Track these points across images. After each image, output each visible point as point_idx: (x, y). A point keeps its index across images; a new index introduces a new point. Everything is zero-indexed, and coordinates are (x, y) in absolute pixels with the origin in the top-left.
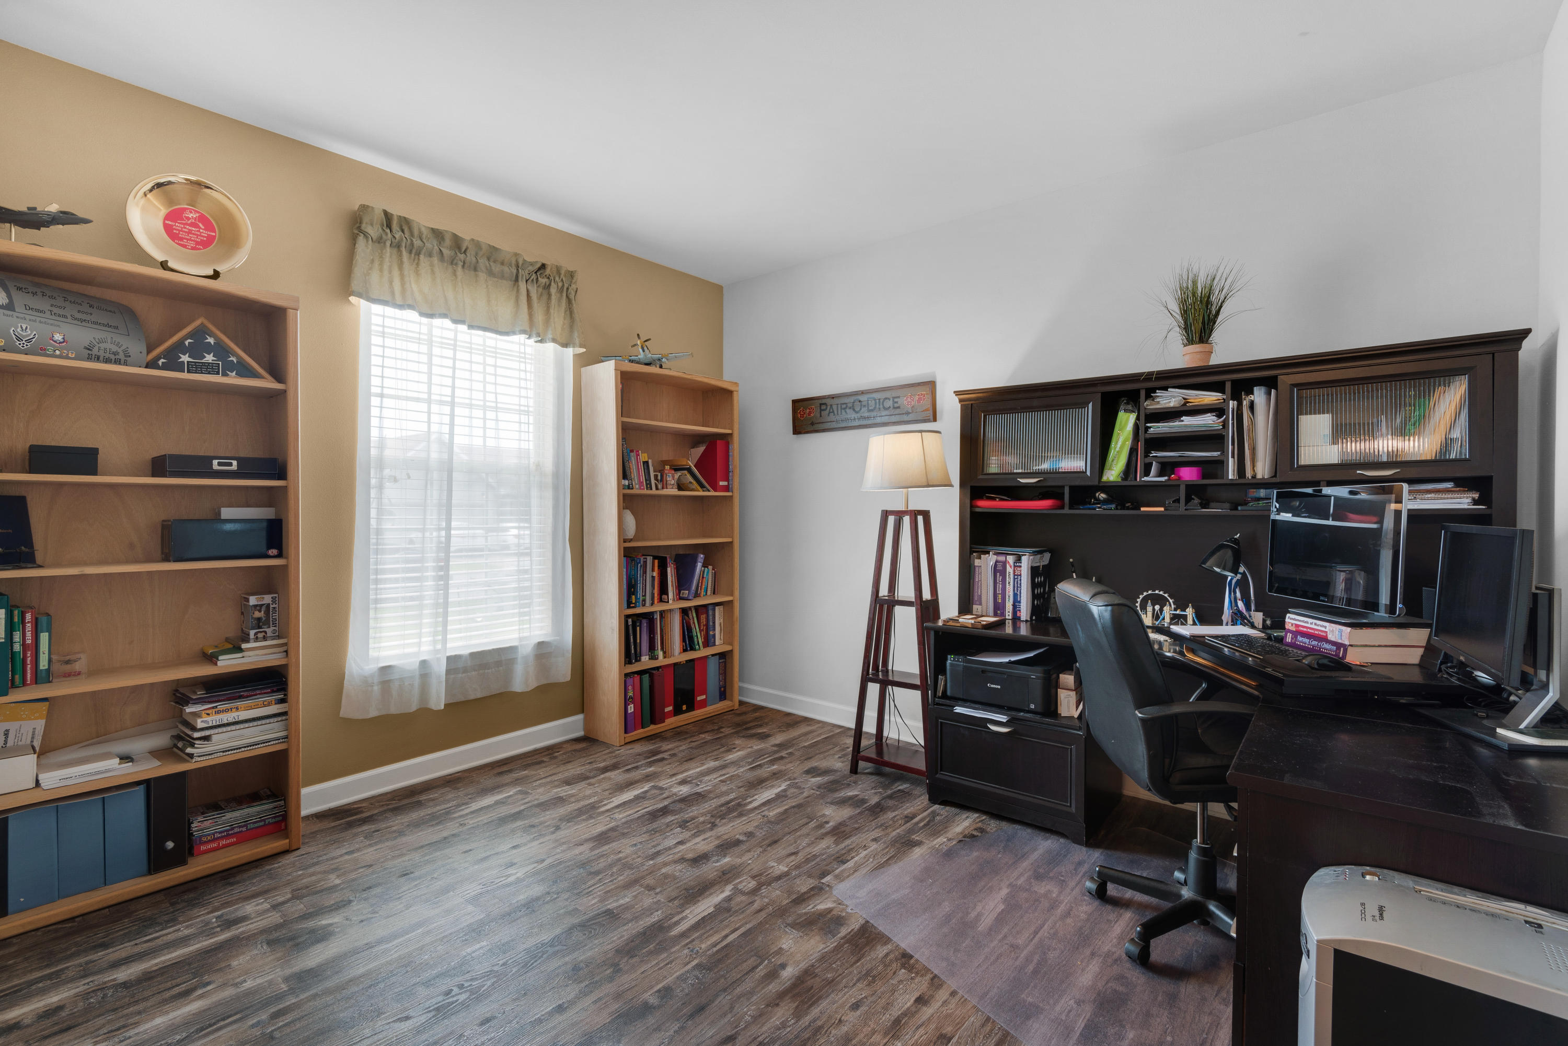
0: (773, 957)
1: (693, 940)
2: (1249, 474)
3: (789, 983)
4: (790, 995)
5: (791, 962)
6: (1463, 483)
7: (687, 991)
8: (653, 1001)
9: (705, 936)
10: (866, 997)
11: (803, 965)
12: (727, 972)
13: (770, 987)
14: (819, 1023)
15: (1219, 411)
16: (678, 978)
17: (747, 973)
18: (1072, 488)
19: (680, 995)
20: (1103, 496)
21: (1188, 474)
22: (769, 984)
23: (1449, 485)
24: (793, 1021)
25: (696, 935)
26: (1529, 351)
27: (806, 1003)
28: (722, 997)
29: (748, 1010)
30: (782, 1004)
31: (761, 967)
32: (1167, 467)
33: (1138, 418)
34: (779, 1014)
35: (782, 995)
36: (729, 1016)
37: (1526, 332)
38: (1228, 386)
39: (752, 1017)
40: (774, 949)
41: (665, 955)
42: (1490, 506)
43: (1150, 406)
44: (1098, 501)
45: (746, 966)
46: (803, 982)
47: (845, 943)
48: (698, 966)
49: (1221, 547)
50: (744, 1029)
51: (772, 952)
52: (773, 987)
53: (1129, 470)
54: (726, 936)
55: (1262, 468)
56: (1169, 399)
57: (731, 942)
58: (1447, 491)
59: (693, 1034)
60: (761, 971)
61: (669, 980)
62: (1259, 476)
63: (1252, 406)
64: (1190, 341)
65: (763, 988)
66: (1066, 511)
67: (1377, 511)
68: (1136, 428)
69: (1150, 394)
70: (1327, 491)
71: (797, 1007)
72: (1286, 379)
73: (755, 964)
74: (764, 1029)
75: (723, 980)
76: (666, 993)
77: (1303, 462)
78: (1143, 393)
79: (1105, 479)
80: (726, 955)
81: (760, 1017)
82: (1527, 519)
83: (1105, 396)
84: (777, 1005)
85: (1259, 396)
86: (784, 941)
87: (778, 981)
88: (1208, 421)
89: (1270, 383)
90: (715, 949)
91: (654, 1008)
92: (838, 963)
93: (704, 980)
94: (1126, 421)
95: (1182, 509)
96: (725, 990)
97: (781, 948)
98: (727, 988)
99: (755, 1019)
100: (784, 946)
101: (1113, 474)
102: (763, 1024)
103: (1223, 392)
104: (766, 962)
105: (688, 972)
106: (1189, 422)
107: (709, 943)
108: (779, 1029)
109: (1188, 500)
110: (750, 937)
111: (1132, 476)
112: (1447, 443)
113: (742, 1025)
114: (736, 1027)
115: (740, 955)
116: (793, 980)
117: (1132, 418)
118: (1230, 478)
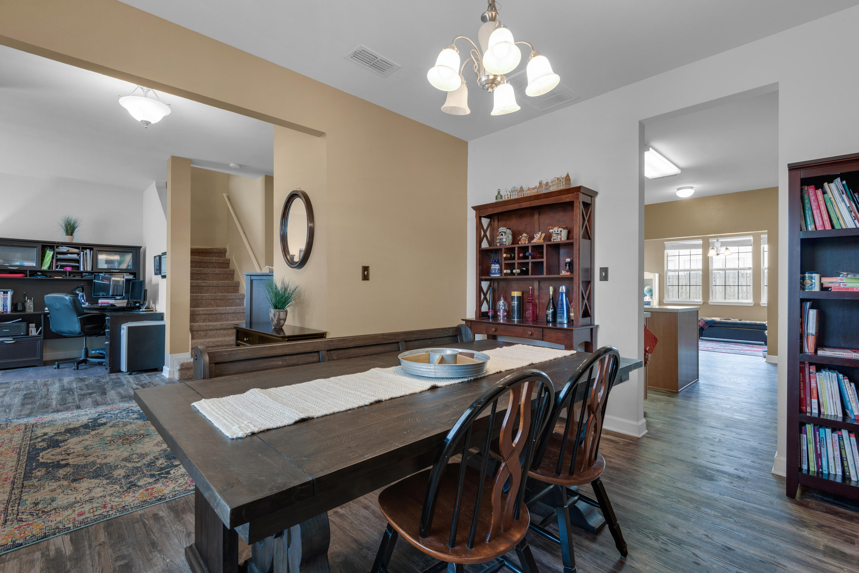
2: (86, 269)
6: (131, 274)
15: (78, 254)
18: (30, 271)
20: (40, 274)
21: (69, 269)
23: (128, 274)
26: (142, 250)
32: (62, 267)
33: (54, 253)
37: (141, 247)
38: (81, 248)
42: (136, 278)
43: (57, 250)
44: (38, 275)
49: (78, 287)
53: (50, 267)
55: (89, 269)
56: (64, 249)
58: (128, 275)
62: (88, 270)
63: (86, 253)
64: (67, 234)
66: (28, 277)
67: (109, 279)
68: (53, 256)
69: (57, 247)
70: (100, 274)
72: (95, 249)
77: (99, 268)
78: (55, 247)
79: (42, 269)
82: (141, 279)
83: (42, 246)
85: (88, 251)
88: (75, 256)
89: (91, 249)
94: (49, 254)
95: (68, 278)
101: (45, 267)
103: (79, 249)
106: (69, 256)
109: (70, 275)
111: (51, 268)
112: (128, 266)
117: (52, 253)
118: (82, 270)
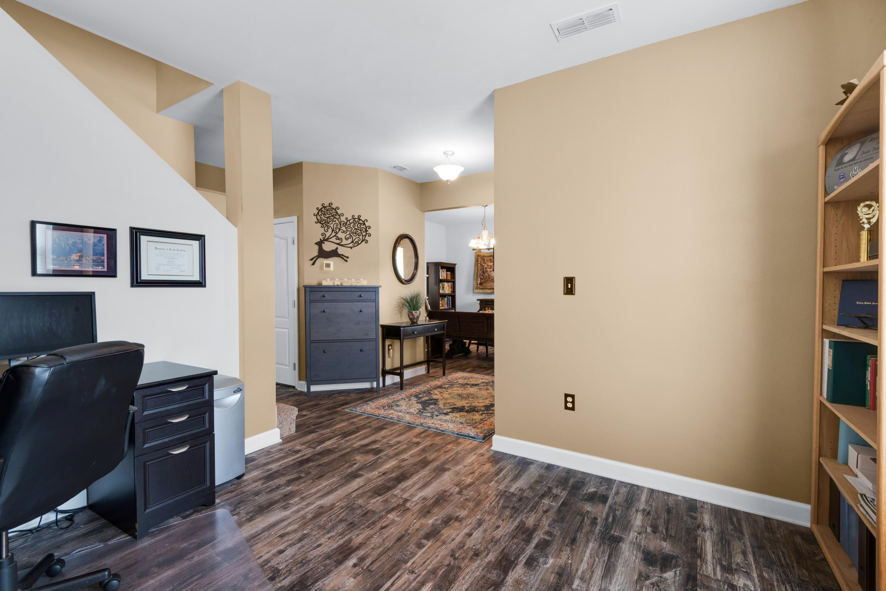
0: (360, 571)
1: (414, 579)
3: (352, 556)
4: (353, 549)
5: (349, 569)
7: (409, 547)
8: (424, 541)
9: (407, 584)
10: (311, 551)
11: (342, 567)
12: (388, 559)
13: (363, 552)
14: (340, 537)
16: (416, 554)
17: (377, 559)
19: (411, 545)
22: (364, 554)
24: (353, 537)
25: (413, 585)
27: (344, 546)
28: (389, 546)
29: (376, 540)
30: (358, 544)
31: (368, 564)
34: (360, 539)
35: (358, 548)
36: (384, 537)
39: (373, 537)
40: (359, 578)
41: (429, 567)
45: (378, 564)
46: (344, 557)
47: (310, 585)
48: (406, 562)
50: (377, 532)
51: (361, 575)
52: (361, 553)
54: (392, 584)
57: (388, 580)
59: (401, 529)
60: (368, 561)
61: (420, 553)
65: (367, 552)
71: (350, 543)
73: (372, 566)
74: (367, 533)
75: (390, 554)
76: (420, 546)
80: (390, 570)
81: (369, 538)
84: (360, 544)
86: (352, 584)
87: (359, 556)
90: (398, 574)
91: (423, 538)
92: (319, 570)
93: (401, 554)
96: (389, 549)
97: (355, 578)
98: (387, 551)
99: (372, 537)
100: (352, 580)
102: (368, 534)
104: (365, 568)
105: (412, 558)
107: (403, 579)
108: (360, 534)
110: (376, 585)
113: (378, 534)
114: (381, 533)
115: (382, 571)
116: (349, 558)
